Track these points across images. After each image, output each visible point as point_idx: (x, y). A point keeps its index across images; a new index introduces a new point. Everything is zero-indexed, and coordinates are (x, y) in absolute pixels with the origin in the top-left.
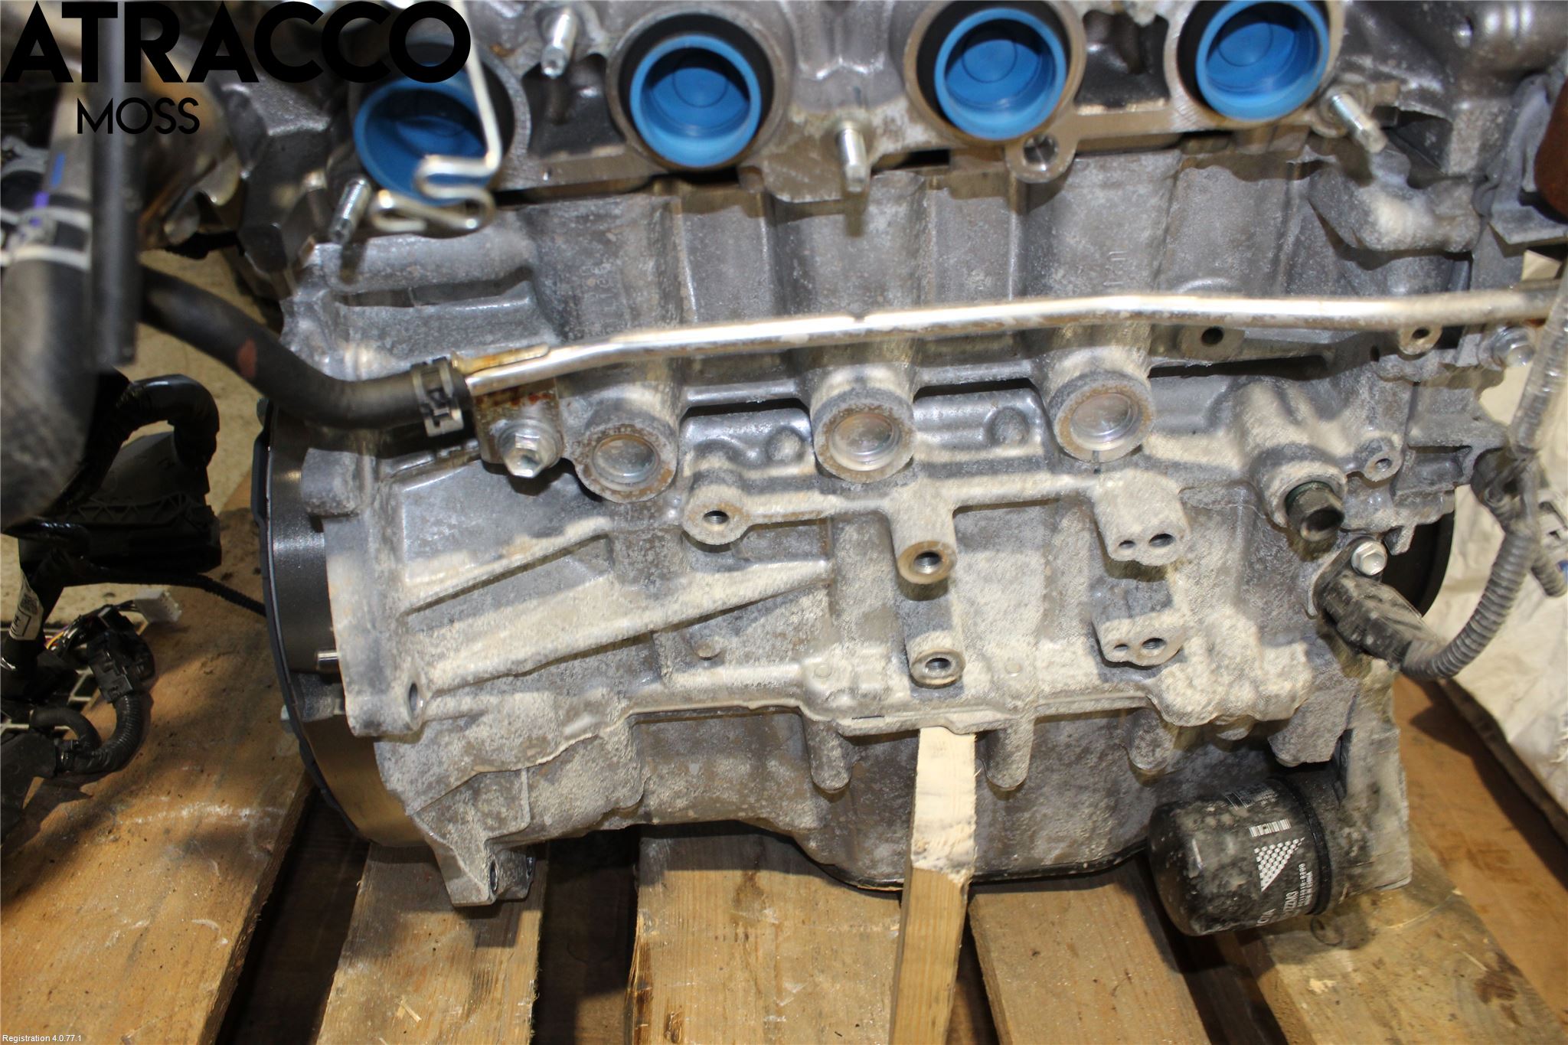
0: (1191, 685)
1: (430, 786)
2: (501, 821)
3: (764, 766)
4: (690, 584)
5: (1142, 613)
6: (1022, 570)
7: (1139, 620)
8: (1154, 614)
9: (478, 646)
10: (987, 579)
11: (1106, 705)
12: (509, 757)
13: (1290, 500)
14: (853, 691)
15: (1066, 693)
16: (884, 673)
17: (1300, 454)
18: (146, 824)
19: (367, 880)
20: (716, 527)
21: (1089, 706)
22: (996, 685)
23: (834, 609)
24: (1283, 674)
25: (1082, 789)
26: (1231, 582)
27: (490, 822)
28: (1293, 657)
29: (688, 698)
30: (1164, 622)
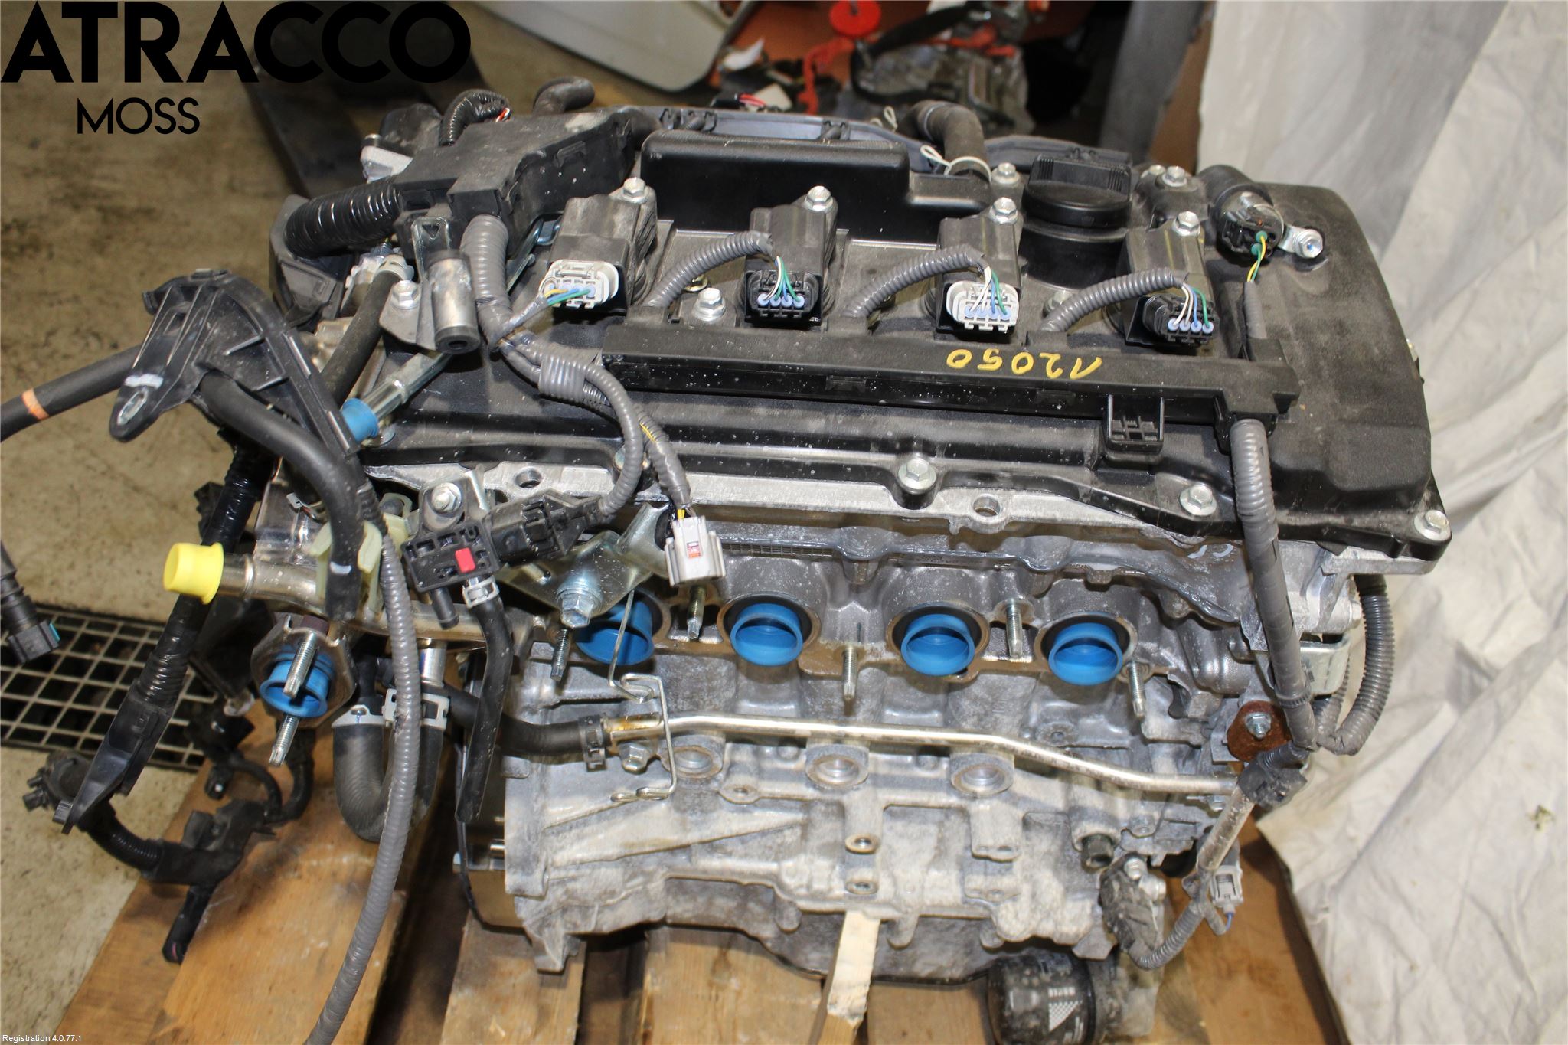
0: (1016, 916)
1: (540, 912)
2: (575, 925)
3: (745, 905)
4: (718, 817)
5: (993, 874)
6: (924, 833)
7: (990, 878)
8: (999, 876)
9: (585, 843)
10: (901, 836)
11: (964, 914)
12: (590, 898)
13: (1085, 841)
14: (809, 887)
15: (941, 906)
16: (830, 879)
17: (1096, 817)
18: (319, 865)
19: (470, 927)
20: (740, 795)
21: (954, 914)
22: (896, 895)
23: (804, 837)
24: (1074, 921)
25: (947, 943)
26: (1052, 859)
27: (569, 925)
28: (1083, 909)
29: (705, 872)
30: (1006, 882)
